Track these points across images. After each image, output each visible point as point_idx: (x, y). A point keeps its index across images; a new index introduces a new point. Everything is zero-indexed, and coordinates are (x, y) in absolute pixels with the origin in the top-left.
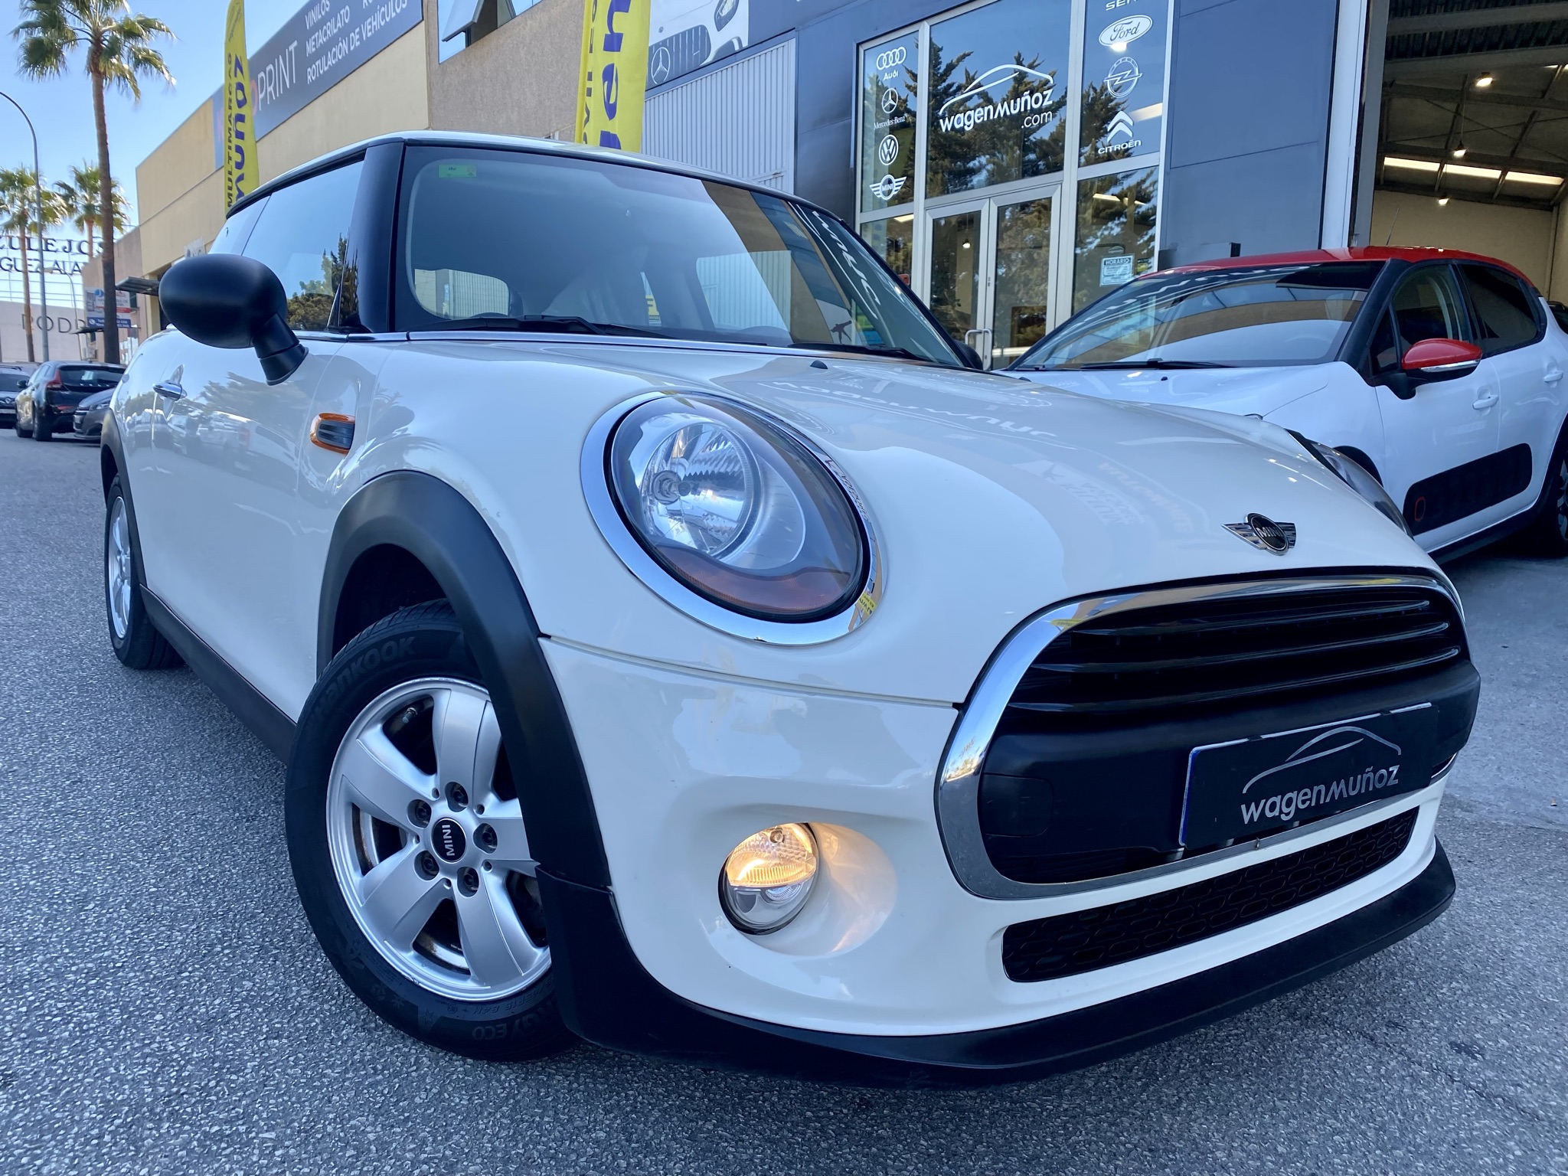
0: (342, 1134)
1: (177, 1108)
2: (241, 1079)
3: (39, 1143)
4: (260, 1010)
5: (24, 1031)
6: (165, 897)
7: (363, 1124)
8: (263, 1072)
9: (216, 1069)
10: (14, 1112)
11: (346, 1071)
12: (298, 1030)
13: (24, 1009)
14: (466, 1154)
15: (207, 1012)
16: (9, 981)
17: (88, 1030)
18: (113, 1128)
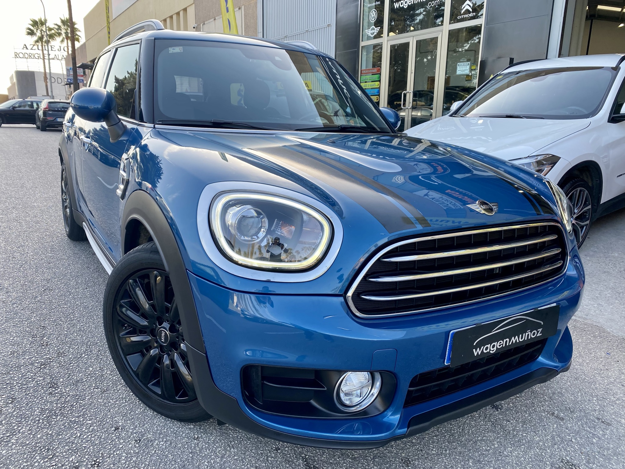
0: (111, 423)
1: (63, 412)
2: (84, 403)
3: (20, 422)
4: (93, 378)
6: (69, 335)
7: (118, 419)
8: (91, 400)
9: (76, 399)
10: (14, 411)
11: (117, 401)
12: (104, 386)
13: (20, 376)
14: (148, 431)
15: (77, 378)
16: (17, 365)
17: (39, 384)
18: (43, 418)
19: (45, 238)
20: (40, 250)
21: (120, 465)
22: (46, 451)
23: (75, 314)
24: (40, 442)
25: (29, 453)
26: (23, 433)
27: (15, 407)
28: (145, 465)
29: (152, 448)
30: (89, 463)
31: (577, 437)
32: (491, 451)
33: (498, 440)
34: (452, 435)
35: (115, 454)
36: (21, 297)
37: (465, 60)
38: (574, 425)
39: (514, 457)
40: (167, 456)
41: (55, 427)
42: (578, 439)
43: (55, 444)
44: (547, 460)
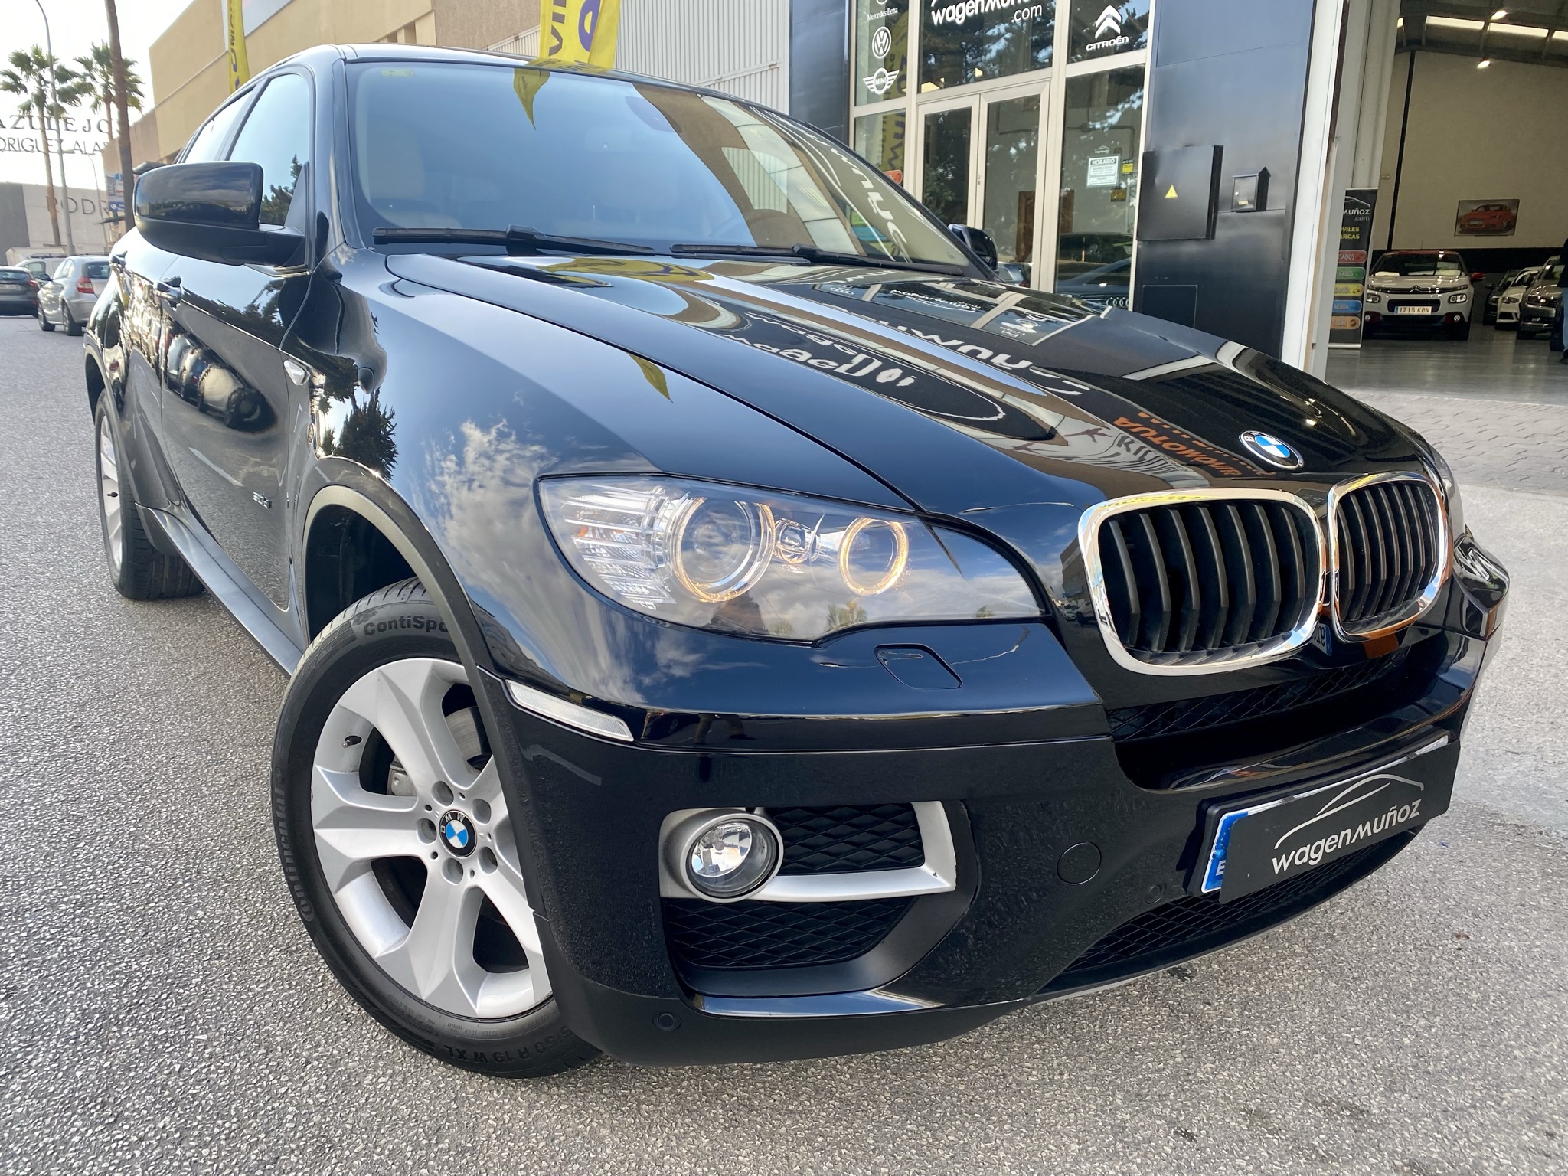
0: (257, 1037)
1: (136, 1015)
2: (187, 992)
3: (30, 1043)
4: (208, 935)
5: (24, 953)
6: (142, 835)
7: (274, 1029)
9: (168, 984)
10: (14, 1018)
11: (268, 987)
12: (234, 952)
13: (25, 934)
14: (349, 1053)
15: (166, 936)
16: (14, 910)
17: (73, 952)
18: (86, 1031)
19: (69, 601)
20: (57, 631)
21: (282, 1134)
22: (98, 1107)
23: (154, 784)
24: (81, 1086)
25: (57, 1114)
26: (39, 1068)
27: (14, 1008)
28: (344, 1131)
29: (360, 1092)
30: (206, 1133)
31: (1365, 1033)
32: (1167, 1072)
33: (1184, 1046)
34: (1077, 1039)
35: (269, 1108)
36: (15, 746)
37: (1108, 151)
38: (1359, 1006)
39: (1221, 1083)
40: (396, 1110)
41: (118, 1050)
42: (1370, 1038)
43: (120, 1090)
44: (1295, 1087)
